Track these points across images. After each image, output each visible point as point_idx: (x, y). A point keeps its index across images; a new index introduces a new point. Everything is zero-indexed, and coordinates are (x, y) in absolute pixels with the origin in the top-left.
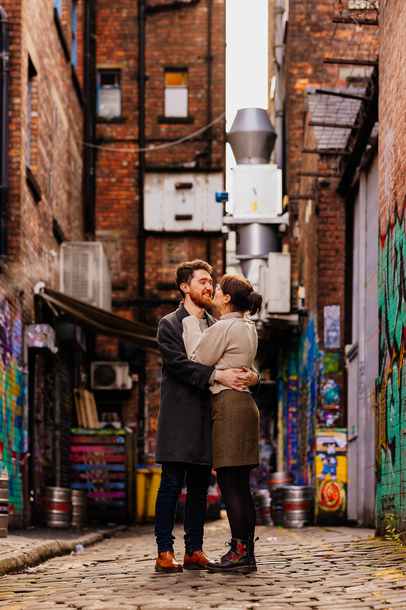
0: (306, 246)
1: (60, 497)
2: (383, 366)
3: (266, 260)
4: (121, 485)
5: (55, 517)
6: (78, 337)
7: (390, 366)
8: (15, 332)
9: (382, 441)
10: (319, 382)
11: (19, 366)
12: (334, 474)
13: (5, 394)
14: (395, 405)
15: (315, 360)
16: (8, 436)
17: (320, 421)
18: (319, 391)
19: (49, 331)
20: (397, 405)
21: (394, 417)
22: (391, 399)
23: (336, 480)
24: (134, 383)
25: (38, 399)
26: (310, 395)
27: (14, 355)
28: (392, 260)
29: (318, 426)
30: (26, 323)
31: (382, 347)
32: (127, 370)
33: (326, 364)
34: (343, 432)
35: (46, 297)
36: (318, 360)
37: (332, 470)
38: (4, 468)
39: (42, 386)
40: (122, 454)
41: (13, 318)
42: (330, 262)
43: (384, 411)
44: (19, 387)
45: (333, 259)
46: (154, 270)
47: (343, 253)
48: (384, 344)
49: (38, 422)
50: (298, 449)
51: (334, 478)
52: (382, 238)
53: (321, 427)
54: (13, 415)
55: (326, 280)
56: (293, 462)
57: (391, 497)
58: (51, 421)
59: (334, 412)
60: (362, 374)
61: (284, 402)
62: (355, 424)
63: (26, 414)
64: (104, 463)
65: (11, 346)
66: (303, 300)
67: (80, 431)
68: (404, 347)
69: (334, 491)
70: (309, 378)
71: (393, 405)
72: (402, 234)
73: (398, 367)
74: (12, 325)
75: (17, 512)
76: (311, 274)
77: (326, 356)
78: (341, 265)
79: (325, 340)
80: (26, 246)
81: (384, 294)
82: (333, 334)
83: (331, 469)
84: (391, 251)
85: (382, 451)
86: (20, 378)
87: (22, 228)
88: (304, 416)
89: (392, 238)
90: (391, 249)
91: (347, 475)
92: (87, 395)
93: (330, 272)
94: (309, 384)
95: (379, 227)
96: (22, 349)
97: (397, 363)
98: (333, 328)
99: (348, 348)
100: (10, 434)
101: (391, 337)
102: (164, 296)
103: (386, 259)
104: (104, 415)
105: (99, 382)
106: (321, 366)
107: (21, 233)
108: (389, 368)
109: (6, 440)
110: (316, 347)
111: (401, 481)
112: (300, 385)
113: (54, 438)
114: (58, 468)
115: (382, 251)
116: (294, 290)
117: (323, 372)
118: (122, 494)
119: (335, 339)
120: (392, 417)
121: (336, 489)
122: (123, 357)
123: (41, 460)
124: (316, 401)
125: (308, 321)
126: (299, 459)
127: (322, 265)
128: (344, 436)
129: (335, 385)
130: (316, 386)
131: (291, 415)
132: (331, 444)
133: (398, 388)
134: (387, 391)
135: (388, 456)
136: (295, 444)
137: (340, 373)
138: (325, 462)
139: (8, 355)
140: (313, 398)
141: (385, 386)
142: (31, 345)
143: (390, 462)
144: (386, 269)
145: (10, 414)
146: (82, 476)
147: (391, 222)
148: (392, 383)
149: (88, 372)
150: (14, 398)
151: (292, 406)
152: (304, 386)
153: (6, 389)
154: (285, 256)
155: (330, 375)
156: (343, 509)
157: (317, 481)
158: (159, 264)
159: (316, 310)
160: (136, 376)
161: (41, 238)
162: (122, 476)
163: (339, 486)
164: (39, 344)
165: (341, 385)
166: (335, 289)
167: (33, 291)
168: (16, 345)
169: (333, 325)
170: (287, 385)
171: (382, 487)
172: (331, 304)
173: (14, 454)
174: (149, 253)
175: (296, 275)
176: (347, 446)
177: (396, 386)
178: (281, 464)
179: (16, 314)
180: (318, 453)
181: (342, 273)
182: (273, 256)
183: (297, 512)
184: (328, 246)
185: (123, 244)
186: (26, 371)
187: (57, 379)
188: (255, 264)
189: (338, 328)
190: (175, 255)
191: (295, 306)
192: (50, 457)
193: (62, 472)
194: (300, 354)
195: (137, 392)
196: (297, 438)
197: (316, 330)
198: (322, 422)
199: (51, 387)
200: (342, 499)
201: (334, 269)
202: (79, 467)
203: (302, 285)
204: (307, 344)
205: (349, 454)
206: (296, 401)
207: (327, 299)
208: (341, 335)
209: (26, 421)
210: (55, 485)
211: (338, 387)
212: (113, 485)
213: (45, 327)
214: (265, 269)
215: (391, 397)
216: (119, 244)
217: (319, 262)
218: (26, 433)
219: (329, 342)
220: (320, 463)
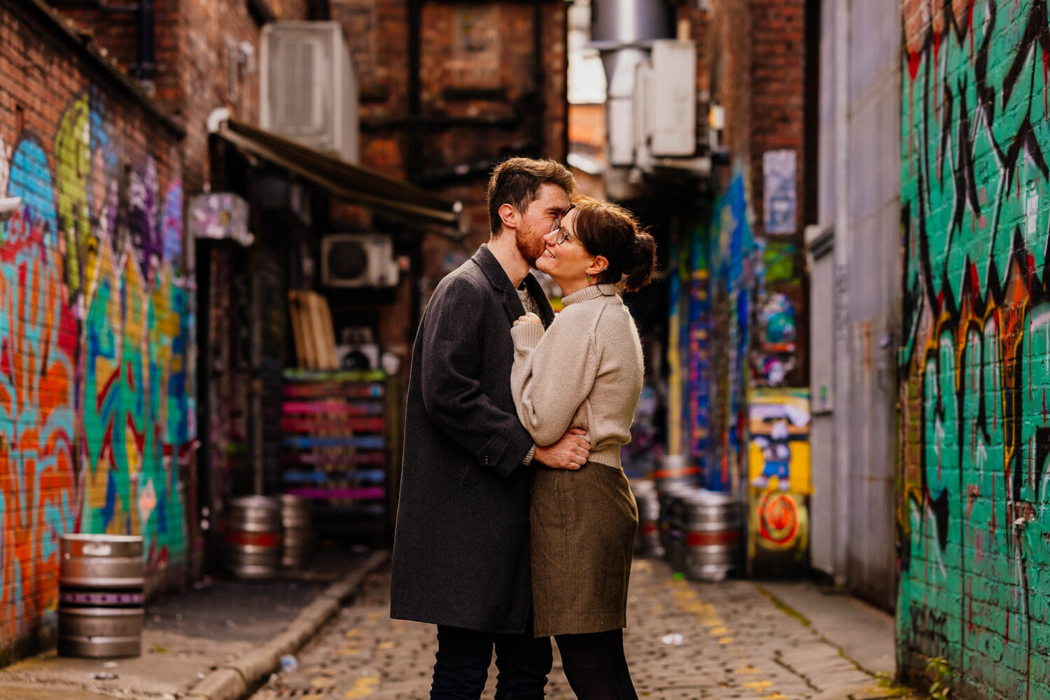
0: (725, 29)
1: (259, 521)
2: (913, 328)
3: (648, 51)
4: (377, 475)
5: (250, 559)
6: (296, 202)
7: (934, 335)
8: (169, 213)
9: (912, 485)
10: (755, 299)
11: (178, 275)
12: (785, 477)
13: (148, 340)
14: (948, 423)
15: (746, 255)
16: (153, 418)
17: (757, 375)
18: (754, 315)
19: (235, 205)
20: (952, 423)
21: (943, 446)
22: (935, 406)
23: (789, 490)
24: (402, 274)
25: (218, 329)
26: (734, 319)
27: (167, 258)
28: (937, 110)
29: (752, 383)
30: (192, 190)
31: (910, 286)
32: (388, 249)
33: (769, 265)
34: (801, 396)
35: (231, 136)
36: (752, 256)
37: (782, 470)
38: (145, 483)
39: (225, 302)
40: (380, 416)
41: (163, 187)
42: (777, 68)
43: (918, 423)
44: (177, 318)
45: (780, 61)
46: (438, 64)
47: (800, 48)
48: (916, 283)
49: (217, 375)
50: (710, 410)
51: (784, 485)
52: (910, 59)
53: (759, 387)
54: (165, 375)
55: (769, 101)
56: (700, 433)
57: (938, 615)
58: (243, 364)
59: (783, 356)
60: (842, 291)
61: (682, 315)
62: (827, 382)
63: (192, 365)
64: (348, 433)
65: (160, 241)
66: (720, 133)
67: (301, 374)
68: (970, 307)
69: (786, 512)
70: (733, 284)
71: (943, 420)
72: (966, 62)
73: (956, 344)
74: (162, 200)
75: (175, 559)
76: (736, 85)
77: (767, 249)
78: (797, 73)
79: (767, 218)
80: (190, 42)
81: (916, 177)
82: (782, 206)
83: (778, 468)
84: (936, 92)
85: (913, 506)
86: (179, 299)
87: (183, 10)
88: (721, 354)
89: (937, 64)
90: (936, 86)
91: (810, 481)
92: (314, 301)
93: (775, 87)
94: (733, 296)
95: (904, 33)
96: (184, 242)
97: (952, 333)
98: (781, 194)
99: (812, 234)
100: (159, 412)
101: (936, 273)
102: (456, 112)
103: (921, 105)
104: (346, 333)
105: (337, 271)
106: (759, 268)
107: (181, 20)
108: (930, 336)
109: (151, 427)
110: (748, 230)
111: (964, 594)
112: (714, 291)
113: (250, 396)
114: (258, 451)
115: (911, 86)
116: (702, 111)
117: (763, 281)
118: (378, 492)
119: (786, 216)
120: (939, 444)
121: (788, 506)
122: (381, 228)
123: (224, 444)
124: (749, 336)
125: (730, 175)
126: (712, 430)
127: (760, 73)
128: (803, 403)
129: (787, 305)
130: (750, 307)
131: (695, 347)
132: (779, 419)
133: (954, 389)
134: (924, 384)
135: (927, 522)
136: (703, 400)
137: (796, 283)
138: (768, 454)
139: (154, 260)
140: (742, 327)
141: (920, 371)
142: (200, 234)
143: (932, 538)
144: (922, 126)
145: (159, 375)
146: (306, 458)
147: (935, 28)
148: (938, 371)
149: (316, 256)
150: (167, 341)
151: (699, 327)
152: (723, 296)
153: (150, 327)
154: (684, 47)
155: (777, 286)
156: (803, 545)
157: (752, 492)
158: (447, 52)
159: (748, 157)
160: (405, 262)
161: (222, 23)
162: (380, 458)
163: (795, 500)
164: (216, 231)
165: (798, 306)
166: (785, 120)
167: (205, 127)
168: (171, 239)
169: (783, 187)
170: (688, 286)
171: (913, 582)
172: (777, 148)
173: (168, 450)
174: (428, 34)
175: (705, 81)
176: (810, 424)
177: (950, 382)
178: (675, 434)
179: (169, 178)
180: (753, 437)
181: (800, 87)
182: (661, 48)
183: (714, 550)
184: (772, 36)
185: (382, 18)
186: (192, 284)
187: (256, 283)
188: (627, 60)
189: (792, 194)
190: (476, 37)
191: (703, 141)
192: (242, 431)
193: (266, 455)
194: (713, 231)
195: (406, 289)
196: (708, 390)
197: (747, 196)
198: (761, 377)
199: (243, 301)
200: (801, 527)
201: (781, 80)
202: (298, 442)
203: (718, 103)
204: (727, 218)
205: (814, 438)
206: (706, 320)
207: (771, 138)
208: (798, 208)
209: (191, 382)
210: (250, 492)
211: (792, 308)
212: (361, 475)
213: (228, 200)
214: (645, 70)
215: (935, 401)
216: (373, 18)
217: (754, 67)
218: (191, 403)
219: (773, 222)
220: (757, 456)
